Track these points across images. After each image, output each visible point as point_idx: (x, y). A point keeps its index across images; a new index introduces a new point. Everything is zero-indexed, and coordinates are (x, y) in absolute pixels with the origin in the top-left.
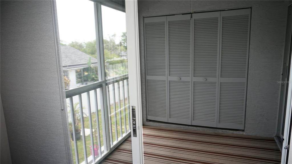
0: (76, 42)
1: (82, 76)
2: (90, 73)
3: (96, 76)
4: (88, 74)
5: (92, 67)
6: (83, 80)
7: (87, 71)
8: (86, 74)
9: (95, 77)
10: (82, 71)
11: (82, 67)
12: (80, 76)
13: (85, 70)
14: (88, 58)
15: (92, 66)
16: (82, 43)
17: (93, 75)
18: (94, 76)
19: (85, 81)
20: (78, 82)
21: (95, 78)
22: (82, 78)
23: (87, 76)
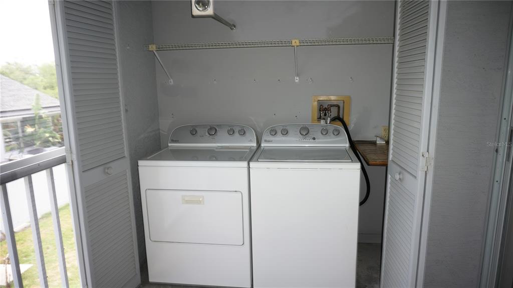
0: (16, 63)
1: (21, 135)
2: (39, 128)
3: (53, 135)
4: (35, 131)
5: (43, 116)
6: (22, 145)
7: (32, 125)
8: (29, 130)
9: (50, 137)
10: (19, 124)
11: (18, 117)
12: (16, 135)
13: (25, 122)
14: (35, 97)
15: (44, 113)
16: (30, 66)
17: (45, 132)
18: (47, 135)
19: (28, 145)
20: (9, 149)
21: (51, 139)
22: (21, 139)
23: (32, 135)
